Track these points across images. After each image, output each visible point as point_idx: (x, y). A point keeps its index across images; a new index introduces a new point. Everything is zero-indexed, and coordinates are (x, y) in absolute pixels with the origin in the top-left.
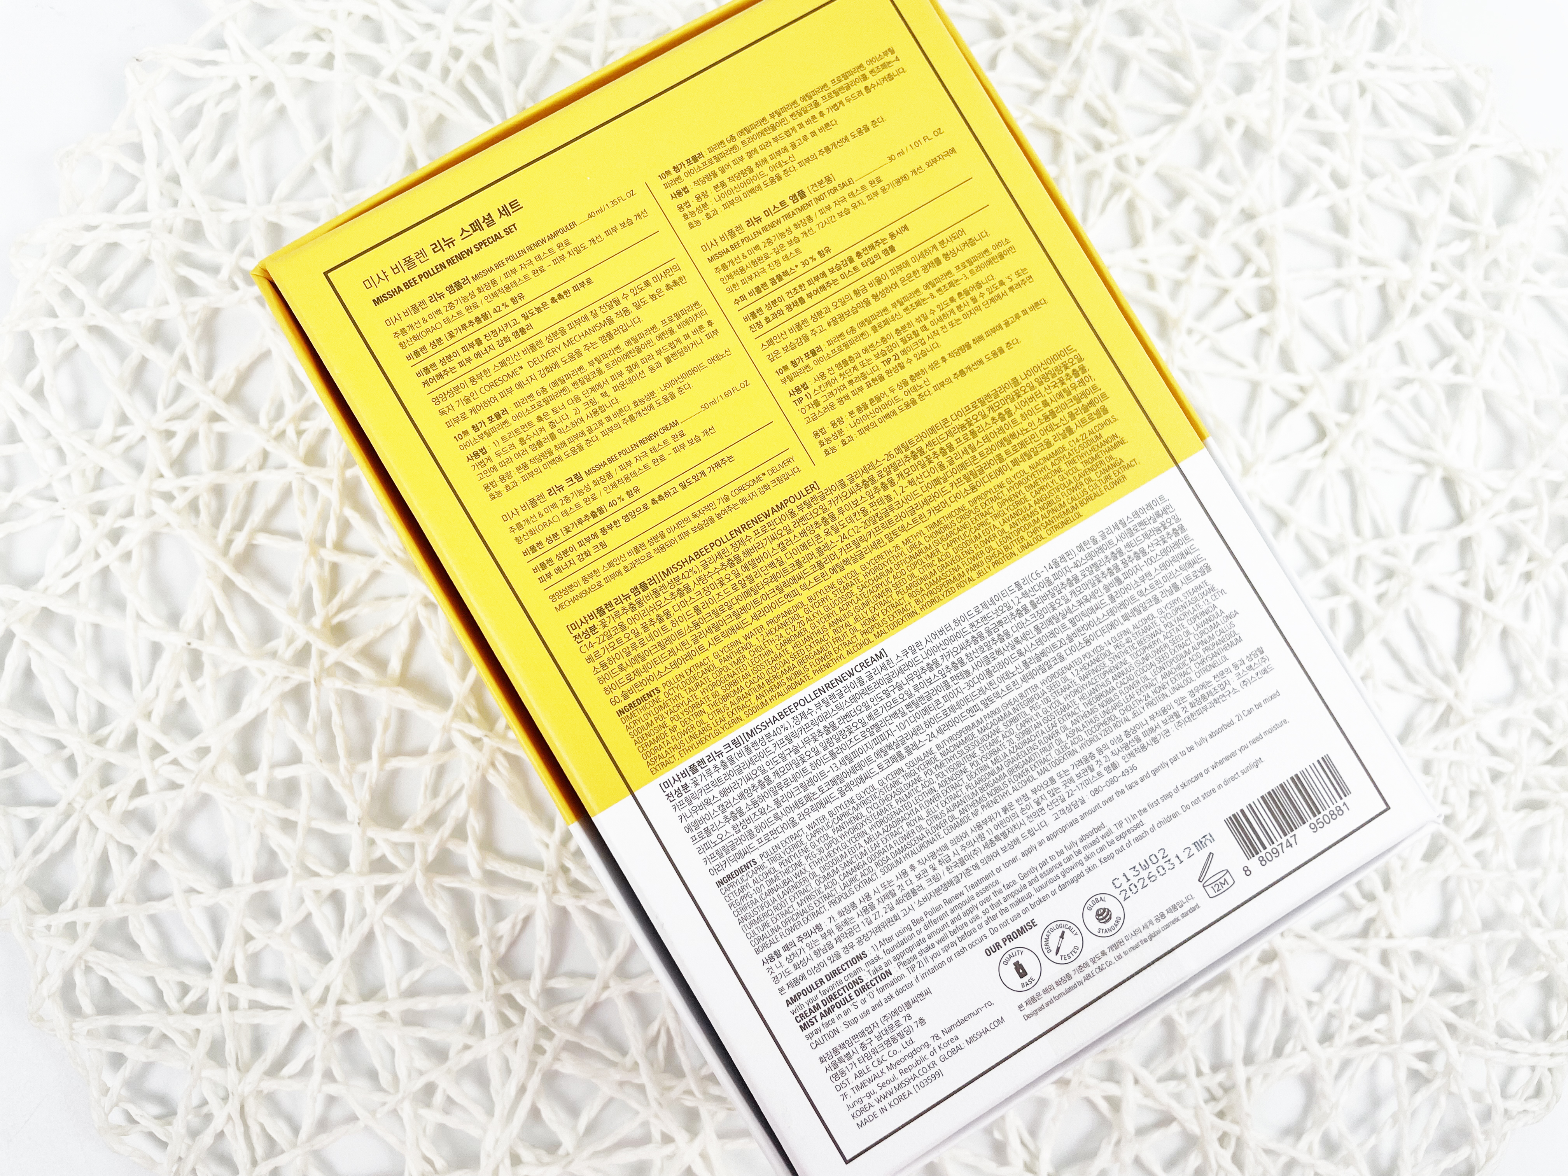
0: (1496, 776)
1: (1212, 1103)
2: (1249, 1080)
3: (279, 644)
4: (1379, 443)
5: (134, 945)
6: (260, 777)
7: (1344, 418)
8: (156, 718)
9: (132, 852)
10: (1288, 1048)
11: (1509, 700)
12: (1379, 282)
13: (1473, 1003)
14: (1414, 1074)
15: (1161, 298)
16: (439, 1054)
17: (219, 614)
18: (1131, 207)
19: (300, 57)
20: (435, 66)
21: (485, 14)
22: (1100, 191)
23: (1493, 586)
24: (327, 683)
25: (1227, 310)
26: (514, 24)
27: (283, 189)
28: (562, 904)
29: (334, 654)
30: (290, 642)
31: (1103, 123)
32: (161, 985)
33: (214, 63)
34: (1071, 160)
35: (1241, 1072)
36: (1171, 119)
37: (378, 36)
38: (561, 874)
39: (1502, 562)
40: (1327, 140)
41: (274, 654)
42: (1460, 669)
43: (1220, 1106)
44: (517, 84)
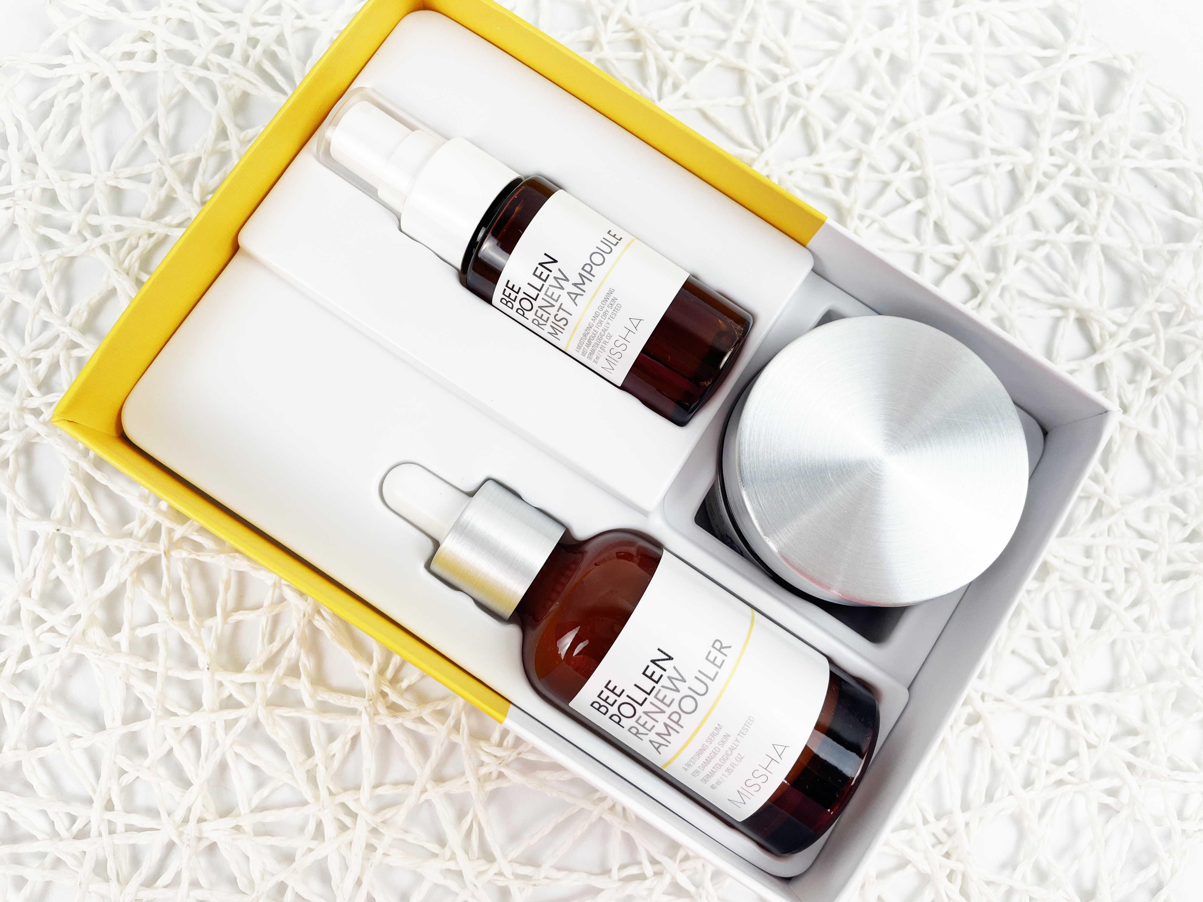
0: (1145, 555)
1: (940, 846)
2: (967, 824)
3: (133, 525)
4: (1022, 294)
5: (29, 786)
6: (122, 637)
7: (991, 276)
8: (35, 595)
9: (21, 706)
10: (997, 795)
11: (1149, 492)
12: (1010, 168)
13: (1147, 743)
14: (1104, 807)
15: (836, 193)
16: (288, 858)
17: (83, 505)
18: (805, 124)
19: (129, 55)
20: (237, 53)
21: (276, 10)
22: (780, 114)
23: (1126, 402)
24: (175, 554)
25: (890, 197)
26: (299, 17)
27: (120, 158)
28: (382, 723)
29: (180, 531)
30: (143, 522)
31: (778, 60)
32: (52, 817)
33: (61, 66)
34: (754, 90)
35: (960, 818)
36: (831, 53)
37: (192, 36)
38: (381, 698)
39: (1131, 381)
40: (956, 60)
41: (130, 535)
42: (1106, 470)
43: (945, 848)
44: (305, 63)
